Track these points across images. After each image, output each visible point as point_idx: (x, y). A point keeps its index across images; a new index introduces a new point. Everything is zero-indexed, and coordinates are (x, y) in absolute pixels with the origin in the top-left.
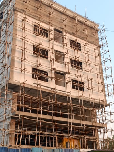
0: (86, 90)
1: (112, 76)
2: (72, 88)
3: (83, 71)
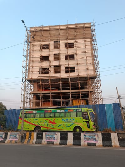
0: (76, 71)
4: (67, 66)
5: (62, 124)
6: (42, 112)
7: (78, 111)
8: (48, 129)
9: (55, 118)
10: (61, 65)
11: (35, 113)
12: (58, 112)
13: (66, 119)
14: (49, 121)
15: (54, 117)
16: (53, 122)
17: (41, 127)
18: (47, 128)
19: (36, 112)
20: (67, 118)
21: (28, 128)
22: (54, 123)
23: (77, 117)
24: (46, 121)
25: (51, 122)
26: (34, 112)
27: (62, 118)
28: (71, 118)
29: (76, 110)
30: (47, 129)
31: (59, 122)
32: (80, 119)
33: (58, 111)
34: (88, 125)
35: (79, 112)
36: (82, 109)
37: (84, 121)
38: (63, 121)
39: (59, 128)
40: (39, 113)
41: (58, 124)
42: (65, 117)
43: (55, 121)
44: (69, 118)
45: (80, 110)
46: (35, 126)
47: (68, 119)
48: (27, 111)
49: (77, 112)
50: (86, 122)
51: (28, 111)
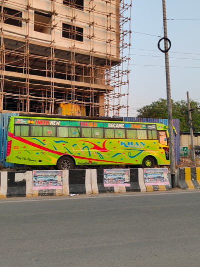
0: (86, 40)
1: (130, 19)
2: (63, 36)
3: (84, 11)
4: (68, 21)
5: (121, 151)
6: (73, 124)
7: (150, 127)
8: (90, 162)
9: (104, 140)
10: (56, 14)
11: (57, 126)
12: (111, 128)
13: (129, 143)
14: (93, 146)
15: (104, 138)
16: (102, 147)
17: (76, 157)
18: (90, 159)
19: (58, 123)
20: (130, 141)
21: (40, 161)
22: (104, 149)
23: (148, 139)
24: (87, 144)
25: (96, 147)
26: (52, 123)
27: (121, 140)
28: (138, 141)
29: (147, 125)
30: (88, 161)
31: (115, 147)
32: (155, 143)
33: (110, 125)
34: (166, 154)
35: (151, 130)
36: (156, 125)
37: (160, 148)
38: (123, 145)
39: (114, 159)
40: (68, 127)
41: (113, 152)
42: (126, 138)
43: (105, 146)
44: (134, 141)
45: (153, 127)
46: (60, 156)
47: (132, 143)
48: (30, 119)
49: (147, 130)
50: (164, 148)
51: (34, 119)
